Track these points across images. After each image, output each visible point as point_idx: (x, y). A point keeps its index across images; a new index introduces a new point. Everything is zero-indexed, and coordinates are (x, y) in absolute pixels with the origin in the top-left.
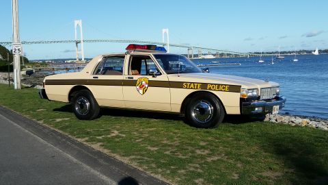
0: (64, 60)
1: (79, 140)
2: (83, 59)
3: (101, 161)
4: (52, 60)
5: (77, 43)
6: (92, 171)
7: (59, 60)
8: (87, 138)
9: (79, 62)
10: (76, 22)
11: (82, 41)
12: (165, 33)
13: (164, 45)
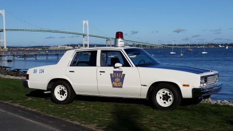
1: (6, 102)
2: (5, 48)
3: (20, 111)
6: (14, 115)
8: (11, 101)
9: (2, 50)
11: (5, 30)
12: (85, 24)
13: (84, 36)
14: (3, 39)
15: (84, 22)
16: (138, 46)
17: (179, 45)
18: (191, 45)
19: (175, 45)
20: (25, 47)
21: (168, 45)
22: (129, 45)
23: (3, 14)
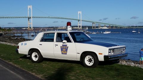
0: (21, 28)
2: (32, 28)
4: (14, 28)
5: (29, 18)
7: (18, 27)
9: (30, 29)
10: (29, 7)
11: (32, 18)
12: (80, 14)
13: (79, 21)
14: (31, 22)
15: (79, 12)
16: (112, 27)
17: (139, 27)
19: (136, 26)
20: (43, 28)
21: (132, 26)
22: (107, 27)
23: (31, 8)
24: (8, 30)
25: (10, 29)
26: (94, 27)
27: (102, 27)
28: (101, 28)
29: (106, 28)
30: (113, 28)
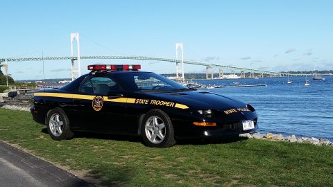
0: (57, 81)
4: (43, 81)
5: (73, 60)
7: (52, 80)
10: (73, 35)
11: (79, 58)
12: (179, 47)
13: (177, 62)
14: (77, 69)
15: (177, 45)
16: (248, 74)
17: (304, 72)
18: (320, 72)
19: (299, 72)
21: (289, 72)
22: (236, 74)
23: (77, 38)
24: (29, 85)
25: (33, 84)
26: (210, 76)
27: (228, 74)
28: (224, 76)
29: (236, 77)
30: (250, 77)
